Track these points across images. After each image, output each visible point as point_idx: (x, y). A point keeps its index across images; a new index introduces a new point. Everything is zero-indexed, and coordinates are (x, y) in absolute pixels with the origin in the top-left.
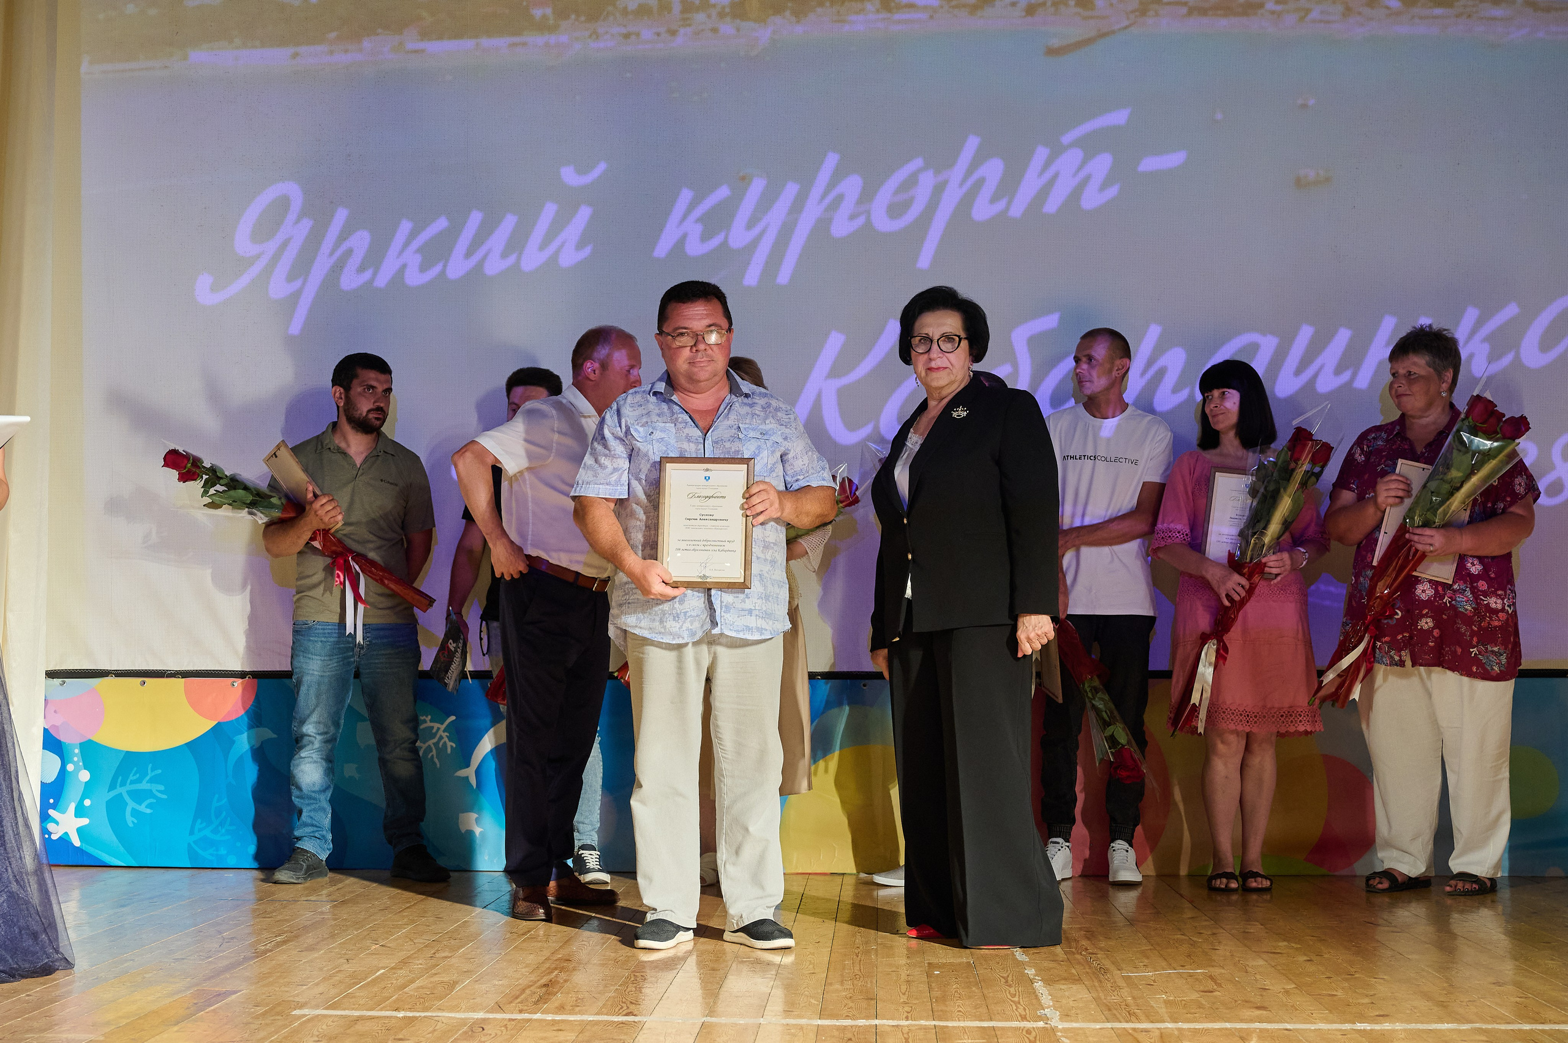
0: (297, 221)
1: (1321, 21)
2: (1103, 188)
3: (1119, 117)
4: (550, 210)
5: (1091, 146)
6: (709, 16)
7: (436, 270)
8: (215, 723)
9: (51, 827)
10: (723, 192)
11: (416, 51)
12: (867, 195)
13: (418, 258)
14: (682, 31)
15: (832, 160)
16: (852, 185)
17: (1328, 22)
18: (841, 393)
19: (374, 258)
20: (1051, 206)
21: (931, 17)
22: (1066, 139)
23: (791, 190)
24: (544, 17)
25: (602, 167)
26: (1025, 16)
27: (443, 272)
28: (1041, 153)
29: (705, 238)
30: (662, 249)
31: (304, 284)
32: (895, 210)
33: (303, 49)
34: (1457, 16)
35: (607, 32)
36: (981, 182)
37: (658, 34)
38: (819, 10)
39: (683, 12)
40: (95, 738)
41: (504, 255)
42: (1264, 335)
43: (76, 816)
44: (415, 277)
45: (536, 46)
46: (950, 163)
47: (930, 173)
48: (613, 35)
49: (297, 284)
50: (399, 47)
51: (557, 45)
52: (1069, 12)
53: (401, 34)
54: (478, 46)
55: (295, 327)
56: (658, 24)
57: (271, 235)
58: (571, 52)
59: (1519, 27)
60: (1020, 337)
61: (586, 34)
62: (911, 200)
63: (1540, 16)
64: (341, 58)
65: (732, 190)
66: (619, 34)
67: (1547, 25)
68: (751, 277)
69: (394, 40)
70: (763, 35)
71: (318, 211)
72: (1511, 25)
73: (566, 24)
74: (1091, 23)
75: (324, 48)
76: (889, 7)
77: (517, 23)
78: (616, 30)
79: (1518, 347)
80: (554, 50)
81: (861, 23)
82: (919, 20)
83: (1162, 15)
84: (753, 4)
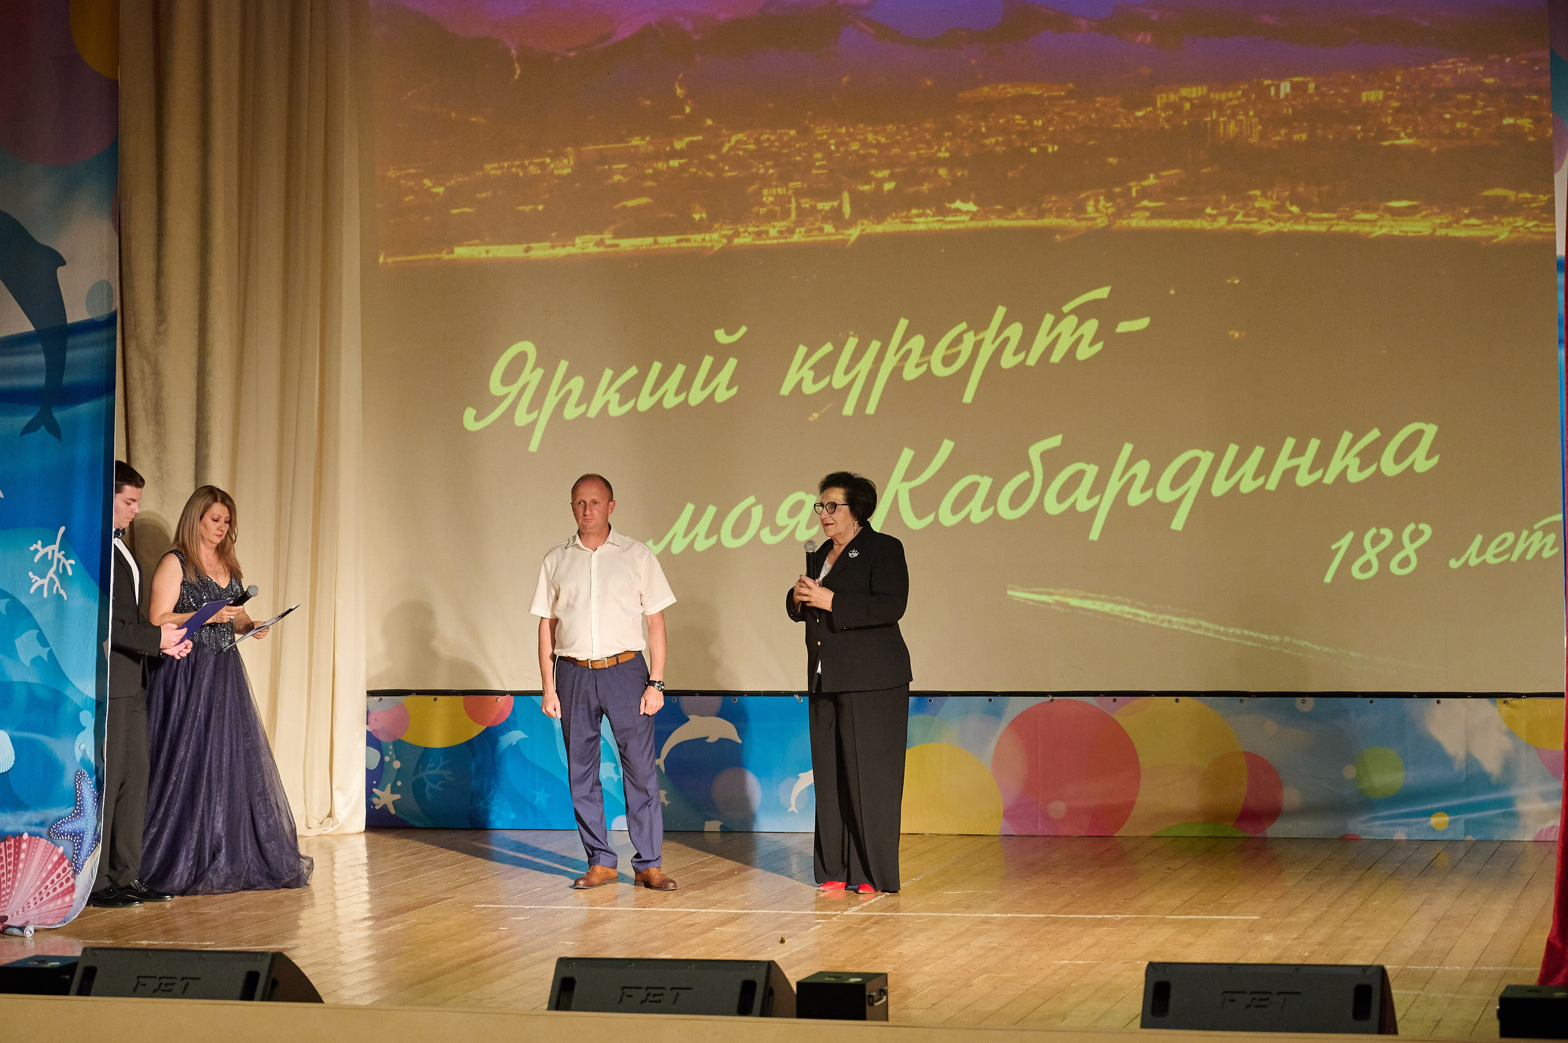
0: (532, 371)
1: (1243, 222)
2: (1091, 344)
3: (1103, 293)
4: (708, 361)
5: (1083, 313)
6: (816, 220)
7: (631, 404)
8: (484, 728)
9: (375, 800)
10: (828, 348)
11: (612, 246)
12: (928, 350)
13: (618, 397)
14: (798, 230)
15: (903, 324)
16: (917, 343)
17: (1248, 223)
18: (912, 492)
19: (587, 397)
21: (972, 219)
22: (1066, 309)
23: (875, 345)
24: (701, 218)
25: (744, 329)
26: (1037, 219)
27: (635, 406)
28: (1049, 319)
29: (815, 381)
30: (786, 390)
31: (539, 415)
32: (948, 361)
33: (532, 245)
34: (1339, 218)
35: (745, 232)
36: (1007, 339)
37: (780, 232)
38: (894, 214)
39: (798, 215)
40: (404, 738)
41: (677, 393)
42: (1204, 451)
43: (393, 792)
44: (615, 411)
45: (696, 241)
46: (985, 326)
47: (972, 333)
48: (750, 233)
49: (534, 415)
50: (600, 243)
51: (710, 241)
52: (1068, 215)
53: (602, 233)
54: (656, 242)
55: (534, 447)
56: (782, 225)
57: (514, 380)
58: (720, 245)
59: (1381, 227)
60: (1035, 452)
61: (731, 232)
62: (959, 353)
63: (1396, 218)
64: (560, 252)
65: (833, 345)
66: (754, 233)
67: (1400, 226)
68: (848, 409)
69: (597, 237)
70: (854, 233)
71: (547, 362)
72: (1376, 225)
73: (716, 226)
74: (1084, 223)
75: (548, 244)
76: (942, 212)
77: (683, 225)
78: (751, 229)
79: (1379, 461)
80: (709, 245)
81: (924, 222)
82: (963, 222)
83: (1133, 218)
84: (847, 210)
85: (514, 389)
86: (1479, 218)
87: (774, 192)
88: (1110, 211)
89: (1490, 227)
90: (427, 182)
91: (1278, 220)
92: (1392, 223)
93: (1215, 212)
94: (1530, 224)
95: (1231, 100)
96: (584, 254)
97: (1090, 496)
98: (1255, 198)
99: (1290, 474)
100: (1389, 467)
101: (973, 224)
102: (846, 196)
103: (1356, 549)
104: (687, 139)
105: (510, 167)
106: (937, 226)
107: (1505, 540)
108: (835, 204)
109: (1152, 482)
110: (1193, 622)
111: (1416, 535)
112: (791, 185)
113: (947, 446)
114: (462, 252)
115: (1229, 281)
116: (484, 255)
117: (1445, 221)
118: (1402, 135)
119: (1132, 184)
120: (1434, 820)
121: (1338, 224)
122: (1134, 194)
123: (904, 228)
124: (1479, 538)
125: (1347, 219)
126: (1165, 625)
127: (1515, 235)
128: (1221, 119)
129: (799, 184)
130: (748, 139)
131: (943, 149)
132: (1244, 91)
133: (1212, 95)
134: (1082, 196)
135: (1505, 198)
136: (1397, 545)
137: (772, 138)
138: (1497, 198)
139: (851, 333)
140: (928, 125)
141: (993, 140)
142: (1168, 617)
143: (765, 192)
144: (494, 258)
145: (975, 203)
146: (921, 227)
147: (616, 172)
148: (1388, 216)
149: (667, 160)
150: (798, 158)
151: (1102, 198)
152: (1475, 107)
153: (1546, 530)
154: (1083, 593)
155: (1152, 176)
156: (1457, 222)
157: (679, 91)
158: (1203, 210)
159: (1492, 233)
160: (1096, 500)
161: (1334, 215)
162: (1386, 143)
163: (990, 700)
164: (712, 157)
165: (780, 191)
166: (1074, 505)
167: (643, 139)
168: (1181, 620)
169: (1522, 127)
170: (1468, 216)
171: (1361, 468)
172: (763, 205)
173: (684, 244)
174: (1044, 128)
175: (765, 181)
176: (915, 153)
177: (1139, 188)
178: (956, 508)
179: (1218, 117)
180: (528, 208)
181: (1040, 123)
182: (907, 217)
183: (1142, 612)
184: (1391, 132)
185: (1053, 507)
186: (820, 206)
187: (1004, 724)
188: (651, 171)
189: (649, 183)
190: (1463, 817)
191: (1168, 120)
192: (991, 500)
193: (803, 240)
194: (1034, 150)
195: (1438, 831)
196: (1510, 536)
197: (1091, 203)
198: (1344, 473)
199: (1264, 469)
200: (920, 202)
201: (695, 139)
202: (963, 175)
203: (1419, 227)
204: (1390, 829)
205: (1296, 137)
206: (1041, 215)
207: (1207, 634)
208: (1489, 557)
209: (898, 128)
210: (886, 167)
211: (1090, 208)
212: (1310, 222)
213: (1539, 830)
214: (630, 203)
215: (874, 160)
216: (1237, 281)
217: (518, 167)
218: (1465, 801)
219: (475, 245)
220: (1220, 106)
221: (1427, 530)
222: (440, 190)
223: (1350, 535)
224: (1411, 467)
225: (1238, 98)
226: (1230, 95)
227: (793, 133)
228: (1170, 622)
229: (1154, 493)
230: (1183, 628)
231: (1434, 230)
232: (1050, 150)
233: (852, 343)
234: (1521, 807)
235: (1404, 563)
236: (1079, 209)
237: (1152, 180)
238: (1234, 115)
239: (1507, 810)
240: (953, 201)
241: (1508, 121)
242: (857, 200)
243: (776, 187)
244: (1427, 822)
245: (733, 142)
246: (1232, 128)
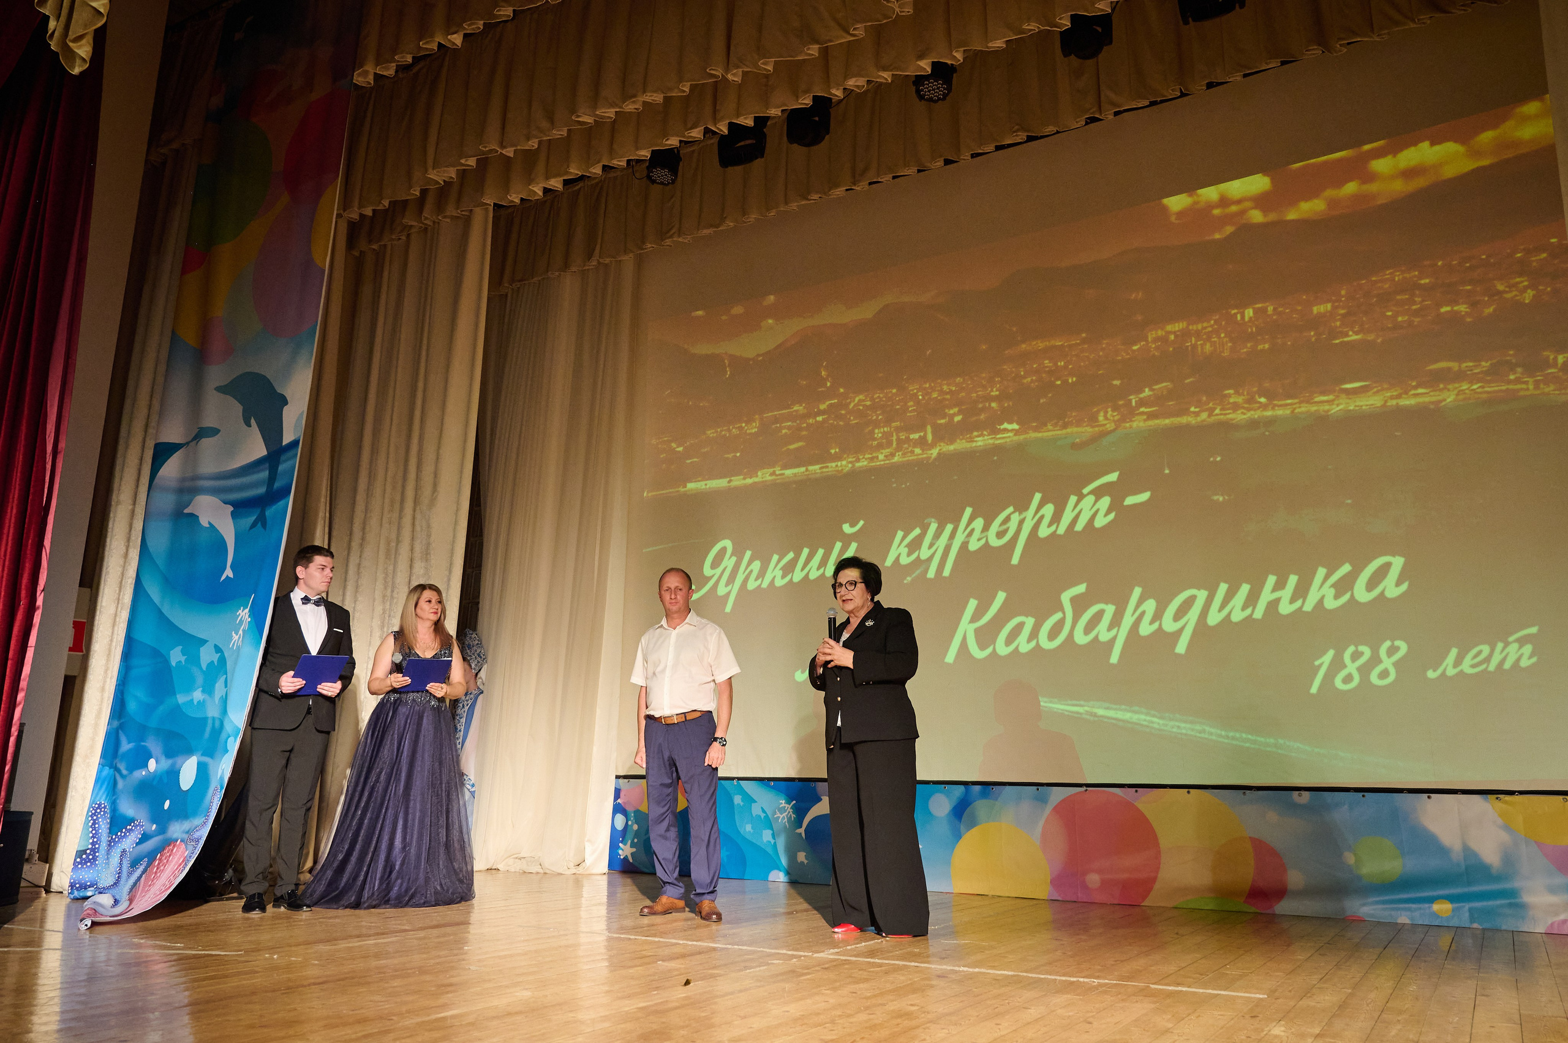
0: (729, 559)
1: (1221, 414)
2: (1106, 515)
3: (1113, 477)
4: (838, 545)
5: (1098, 493)
6: (909, 446)
7: (789, 577)
9: (620, 852)
10: (917, 531)
11: (780, 475)
12: (986, 528)
13: (781, 573)
14: (897, 454)
15: (968, 511)
16: (979, 523)
17: (1225, 414)
18: (977, 631)
19: (762, 574)
20: (1079, 527)
21: (1015, 435)
22: (1085, 491)
24: (836, 452)
25: (861, 523)
26: (1062, 430)
27: (791, 578)
28: (1073, 499)
29: (909, 555)
30: (889, 562)
31: (732, 589)
32: (1000, 535)
33: (732, 478)
34: (1300, 402)
35: (864, 458)
36: (1042, 517)
37: (886, 456)
38: (961, 437)
39: (897, 444)
41: (818, 569)
42: (1199, 589)
43: (631, 847)
44: (780, 582)
45: (832, 467)
46: (1027, 508)
47: (1017, 513)
48: (866, 459)
49: (729, 588)
50: (773, 474)
51: (841, 466)
52: (1085, 424)
53: (774, 467)
54: (807, 470)
55: (728, 609)
56: (887, 451)
57: (719, 565)
58: (847, 469)
59: (1338, 405)
60: (1066, 597)
61: (854, 459)
62: (1008, 528)
63: (1350, 397)
64: (749, 481)
65: (921, 530)
66: (869, 458)
67: (1355, 401)
68: (931, 574)
69: (771, 470)
70: (934, 452)
71: (738, 553)
72: (1333, 404)
73: (845, 456)
74: (1097, 429)
75: (742, 477)
76: (995, 431)
77: (823, 458)
78: (867, 456)
79: (1352, 589)
80: (840, 469)
81: (981, 441)
82: (1009, 437)
83: (1134, 421)
84: (930, 437)
85: (718, 571)
86: (1426, 388)
87: (882, 430)
88: (1116, 418)
89: (1438, 393)
90: (674, 445)
91: (1249, 410)
92: (1348, 401)
93: (1197, 410)
94: (1475, 387)
95: (1206, 328)
96: (763, 482)
97: (1109, 629)
98: (1229, 396)
99: (1274, 604)
100: (1362, 594)
101: (1016, 438)
102: (929, 429)
103: (1337, 664)
104: (828, 403)
105: (721, 431)
106: (991, 441)
107: (1480, 652)
108: (922, 434)
109: (1158, 616)
110: (1198, 727)
111: (1392, 651)
112: (894, 424)
113: (1001, 596)
114: (691, 486)
115: (1212, 459)
116: (704, 487)
117: (1395, 394)
118: (1351, 333)
119: (1131, 397)
120: (1436, 907)
121: (1300, 407)
122: (1134, 404)
123: (968, 445)
124: (1454, 652)
125: (1308, 402)
126: (1174, 730)
127: (1461, 397)
128: (1199, 343)
129: (898, 423)
130: (866, 398)
131: (995, 389)
132: (1216, 321)
133: (1191, 327)
134: (1095, 410)
135: (1449, 369)
136: (1375, 660)
137: (881, 396)
138: (1442, 370)
139: (933, 520)
140: (984, 375)
141: (1029, 379)
142: (1177, 724)
143: (876, 431)
144: (709, 488)
145: (1018, 424)
146: (979, 444)
147: (785, 427)
148: (1343, 396)
149: (815, 417)
150: (898, 407)
151: (1109, 409)
152: (1415, 303)
153: (1522, 641)
154: (1107, 705)
155: (1147, 390)
156: (1406, 393)
157: (823, 373)
158: (1188, 409)
159: (1440, 398)
160: (1114, 632)
161: (1296, 401)
162: (1337, 341)
163: (1038, 789)
164: (843, 412)
165: (886, 429)
166: (1097, 637)
167: (801, 406)
168: (1188, 726)
169: (1458, 312)
170: (1416, 388)
171: (1336, 597)
172: (875, 439)
173: (824, 470)
174: (1065, 367)
175: (877, 424)
176: (975, 395)
177: (1137, 399)
178: (1009, 641)
179: (1196, 341)
180: (730, 456)
181: (1062, 363)
182: (970, 438)
183: (1155, 720)
184: (1341, 332)
185: (1081, 638)
186: (912, 436)
187: (1049, 809)
188: (805, 425)
189: (804, 433)
190: (1467, 906)
191: (1157, 348)
192: (1034, 634)
193: (901, 460)
194: (1059, 383)
195: (1442, 917)
196: (1486, 649)
197: (1102, 414)
198: (1321, 601)
199: (1252, 600)
200: (979, 427)
201: (833, 402)
202: (1009, 405)
203: (1371, 402)
204: (1393, 913)
205: (1260, 347)
206: (1065, 426)
207: (1210, 737)
208: (1466, 666)
209: (964, 380)
210: (955, 406)
211: (1101, 418)
212: (1276, 408)
213: (1550, 923)
214: (792, 447)
215: (947, 402)
216: (1219, 459)
217: (725, 430)
218: (1466, 890)
219: (699, 481)
220: (1198, 334)
221: (1403, 647)
222: (681, 449)
223: (1331, 653)
224: (1382, 593)
225: (1212, 326)
226: (1205, 324)
227: (894, 391)
228: (1179, 727)
229: (1160, 625)
230: (1189, 732)
231: (1386, 402)
232: (1070, 381)
233: (934, 526)
234: (1527, 898)
235: (1384, 674)
236: (1093, 419)
237: (1147, 392)
238: (1209, 338)
239: (1513, 901)
240: (1002, 424)
241: (1444, 309)
242: (936, 430)
243: (883, 427)
244: (1429, 908)
245: (857, 399)
246: (1208, 348)
